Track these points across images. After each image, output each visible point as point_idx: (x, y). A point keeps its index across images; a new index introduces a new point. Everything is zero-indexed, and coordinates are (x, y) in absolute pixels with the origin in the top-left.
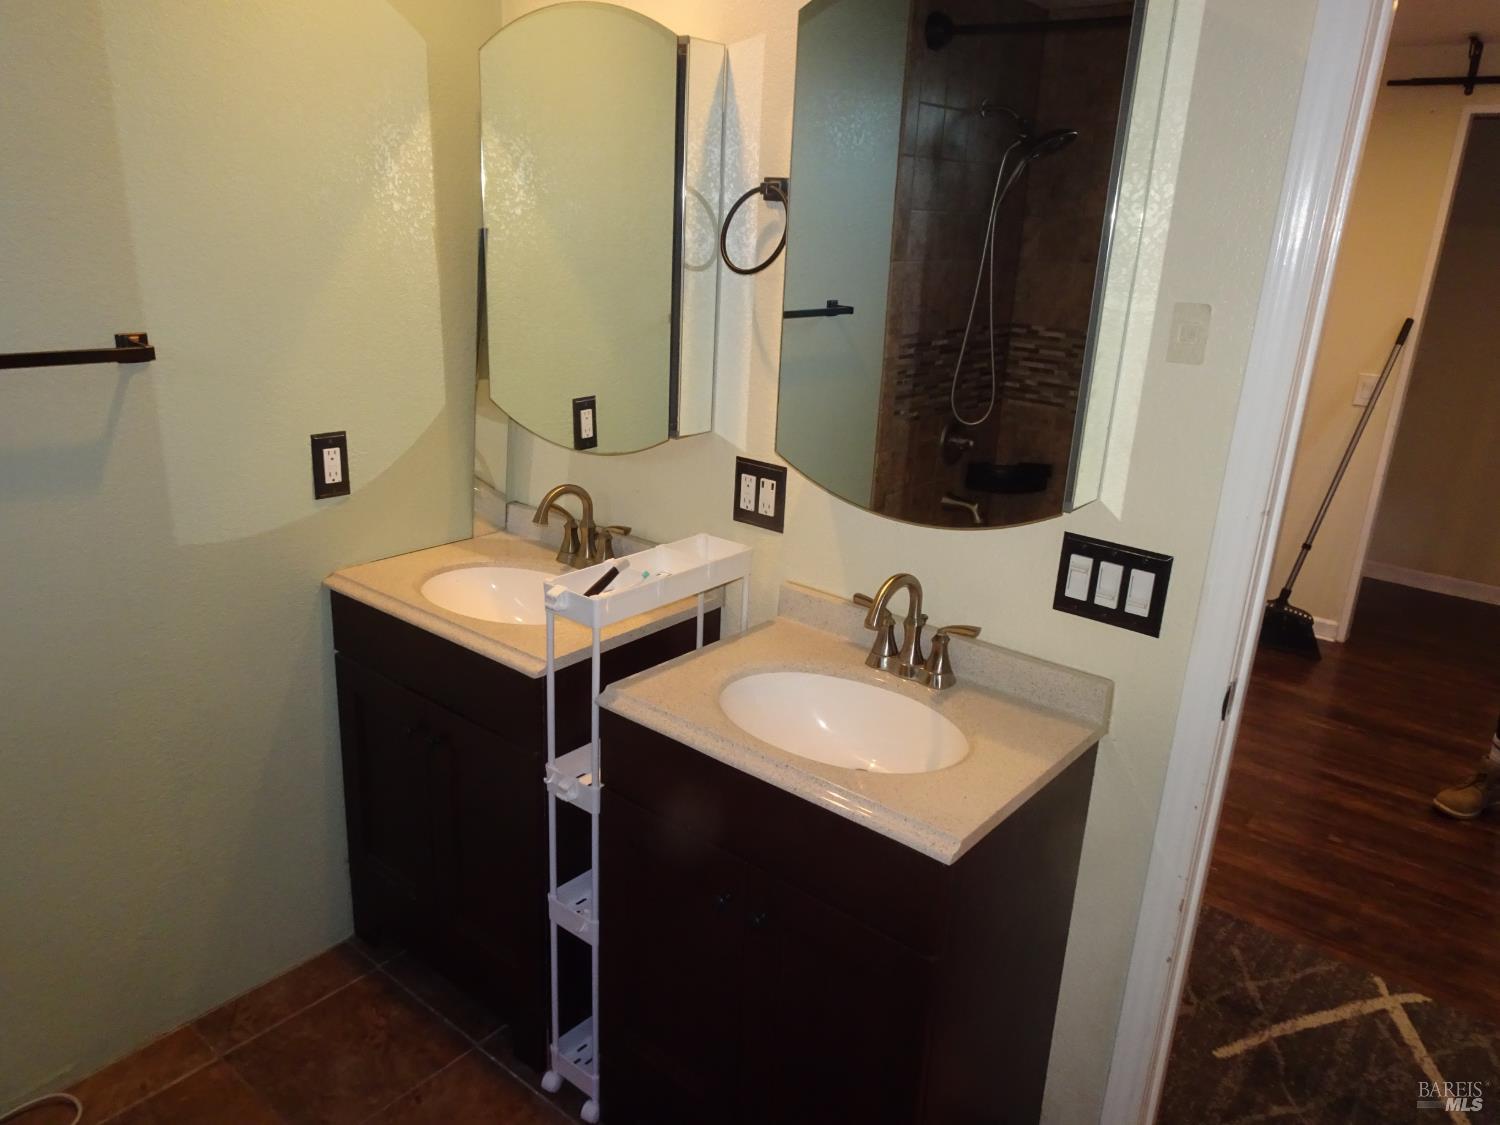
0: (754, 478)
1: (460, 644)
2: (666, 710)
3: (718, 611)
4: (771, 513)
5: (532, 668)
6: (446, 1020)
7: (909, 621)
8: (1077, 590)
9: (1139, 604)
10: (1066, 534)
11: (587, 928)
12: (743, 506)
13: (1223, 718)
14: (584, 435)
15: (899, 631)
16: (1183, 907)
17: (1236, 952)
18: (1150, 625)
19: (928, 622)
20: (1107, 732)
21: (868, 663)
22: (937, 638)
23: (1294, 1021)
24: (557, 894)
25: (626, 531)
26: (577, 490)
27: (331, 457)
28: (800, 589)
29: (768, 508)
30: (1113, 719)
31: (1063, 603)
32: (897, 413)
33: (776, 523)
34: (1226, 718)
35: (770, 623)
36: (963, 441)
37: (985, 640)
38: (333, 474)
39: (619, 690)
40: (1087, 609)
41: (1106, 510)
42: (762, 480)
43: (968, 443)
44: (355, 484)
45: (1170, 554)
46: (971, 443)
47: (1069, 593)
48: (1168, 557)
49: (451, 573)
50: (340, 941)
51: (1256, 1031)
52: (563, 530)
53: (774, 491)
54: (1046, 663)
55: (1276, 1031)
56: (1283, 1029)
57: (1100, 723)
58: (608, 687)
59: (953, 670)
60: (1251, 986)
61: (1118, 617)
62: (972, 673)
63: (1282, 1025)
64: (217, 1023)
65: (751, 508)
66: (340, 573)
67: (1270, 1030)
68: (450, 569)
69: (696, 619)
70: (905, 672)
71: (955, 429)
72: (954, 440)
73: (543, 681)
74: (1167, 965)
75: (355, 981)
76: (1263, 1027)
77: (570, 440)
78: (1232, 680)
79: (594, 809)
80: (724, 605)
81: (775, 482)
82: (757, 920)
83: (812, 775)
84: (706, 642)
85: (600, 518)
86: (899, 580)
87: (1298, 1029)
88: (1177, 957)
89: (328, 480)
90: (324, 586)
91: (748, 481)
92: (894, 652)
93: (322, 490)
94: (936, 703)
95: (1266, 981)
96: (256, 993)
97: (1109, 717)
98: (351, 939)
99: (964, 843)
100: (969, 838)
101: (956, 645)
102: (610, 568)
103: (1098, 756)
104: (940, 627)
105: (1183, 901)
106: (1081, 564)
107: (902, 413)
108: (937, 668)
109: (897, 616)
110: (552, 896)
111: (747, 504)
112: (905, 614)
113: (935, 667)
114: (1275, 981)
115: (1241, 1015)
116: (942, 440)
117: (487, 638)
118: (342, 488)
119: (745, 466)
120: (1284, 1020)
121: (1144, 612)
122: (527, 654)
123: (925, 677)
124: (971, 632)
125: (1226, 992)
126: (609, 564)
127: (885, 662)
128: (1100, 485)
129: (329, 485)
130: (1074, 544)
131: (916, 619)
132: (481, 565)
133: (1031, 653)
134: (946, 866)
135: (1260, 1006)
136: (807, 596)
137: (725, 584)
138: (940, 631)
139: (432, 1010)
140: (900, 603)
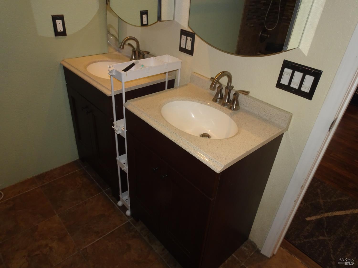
0: (185, 37)
1: (91, 84)
2: (142, 110)
3: (174, 80)
4: (190, 49)
5: (108, 93)
6: (97, 184)
7: (227, 88)
8: (285, 81)
9: (306, 88)
10: (285, 61)
11: (125, 168)
12: (182, 46)
13: (329, 130)
14: (144, 23)
15: (224, 91)
16: (302, 187)
17: (319, 190)
18: (309, 96)
19: (233, 88)
20: (287, 130)
21: (213, 100)
22: (235, 94)
23: (332, 212)
24: (119, 158)
25: (148, 53)
26: (134, 39)
27: (59, 23)
28: (196, 75)
29: (189, 48)
30: (290, 126)
31: (279, 85)
32: (247, 24)
33: (191, 52)
34: (330, 131)
35: (186, 85)
36: (266, 35)
37: (251, 96)
38: (60, 28)
39: (131, 103)
40: (288, 88)
41: (301, 52)
42: (188, 37)
43: (268, 36)
44: (68, 33)
45: (322, 70)
46: (269, 36)
47: (282, 82)
48: (321, 71)
49: (99, 63)
50: (75, 160)
51: (320, 214)
52: (132, 52)
53: (191, 41)
54: (270, 105)
55: (326, 215)
56: (328, 215)
57: (285, 127)
58: (128, 101)
59: (240, 105)
60: (321, 201)
61: (298, 92)
62: (246, 107)
63: (328, 213)
64: (41, 177)
65: (184, 47)
66: (65, 60)
67: (324, 214)
68: (98, 61)
69: (165, 82)
70: (224, 104)
71: (265, 31)
72: (264, 35)
73: (111, 97)
74: (294, 202)
75: (77, 171)
76: (322, 213)
77: (139, 24)
78: (335, 118)
79: (125, 137)
80: (176, 78)
81: (191, 38)
82: (164, 177)
83: (181, 136)
84: (168, 88)
85: (142, 48)
86: (223, 74)
87: (333, 215)
88: (297, 201)
89: (59, 31)
90: (61, 64)
91: (184, 37)
92: (221, 98)
93: (57, 34)
94: (231, 115)
95: (326, 200)
96: (52, 171)
97: (289, 125)
98: (78, 159)
99: (225, 166)
100: (227, 165)
101: (241, 97)
102: (132, 63)
103: (283, 137)
104: (237, 90)
105: (303, 185)
106: (288, 72)
107: (248, 24)
108: (234, 104)
109: (224, 85)
110: (117, 158)
111: (183, 46)
112: (226, 85)
113: (233, 103)
114: (329, 200)
115: (317, 209)
116: (260, 34)
117: (98, 83)
118: (64, 33)
119: (183, 32)
120: (329, 212)
121: (307, 91)
122: (107, 88)
123: (230, 106)
124: (246, 93)
125: (314, 202)
126: (133, 61)
127: (218, 100)
128: (300, 42)
129: (59, 32)
130: (287, 64)
131: (229, 87)
132: (108, 61)
133: (266, 102)
134: (218, 173)
135: (323, 207)
136: (198, 77)
137: (176, 70)
138: (236, 91)
139: (94, 180)
140: (224, 81)
